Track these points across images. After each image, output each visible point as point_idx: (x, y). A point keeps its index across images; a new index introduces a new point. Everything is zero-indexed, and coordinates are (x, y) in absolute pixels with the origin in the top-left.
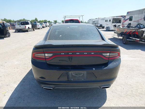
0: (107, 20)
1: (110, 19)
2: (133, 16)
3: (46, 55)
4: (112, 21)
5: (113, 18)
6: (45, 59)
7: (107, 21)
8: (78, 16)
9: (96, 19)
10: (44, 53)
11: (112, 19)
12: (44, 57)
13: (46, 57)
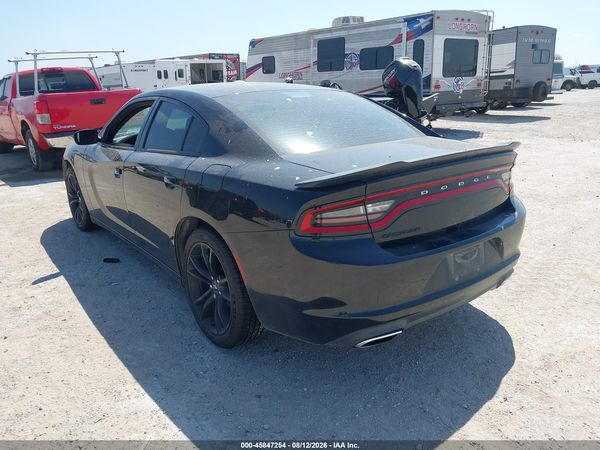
0: (166, 72)
1: (181, 68)
2: (275, 55)
3: (370, 208)
4: (189, 74)
5: (191, 65)
6: (369, 224)
7: (166, 76)
8: (87, 55)
9: (106, 66)
10: (364, 203)
11: (189, 68)
12: (365, 218)
13: (370, 217)
